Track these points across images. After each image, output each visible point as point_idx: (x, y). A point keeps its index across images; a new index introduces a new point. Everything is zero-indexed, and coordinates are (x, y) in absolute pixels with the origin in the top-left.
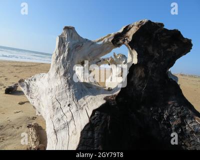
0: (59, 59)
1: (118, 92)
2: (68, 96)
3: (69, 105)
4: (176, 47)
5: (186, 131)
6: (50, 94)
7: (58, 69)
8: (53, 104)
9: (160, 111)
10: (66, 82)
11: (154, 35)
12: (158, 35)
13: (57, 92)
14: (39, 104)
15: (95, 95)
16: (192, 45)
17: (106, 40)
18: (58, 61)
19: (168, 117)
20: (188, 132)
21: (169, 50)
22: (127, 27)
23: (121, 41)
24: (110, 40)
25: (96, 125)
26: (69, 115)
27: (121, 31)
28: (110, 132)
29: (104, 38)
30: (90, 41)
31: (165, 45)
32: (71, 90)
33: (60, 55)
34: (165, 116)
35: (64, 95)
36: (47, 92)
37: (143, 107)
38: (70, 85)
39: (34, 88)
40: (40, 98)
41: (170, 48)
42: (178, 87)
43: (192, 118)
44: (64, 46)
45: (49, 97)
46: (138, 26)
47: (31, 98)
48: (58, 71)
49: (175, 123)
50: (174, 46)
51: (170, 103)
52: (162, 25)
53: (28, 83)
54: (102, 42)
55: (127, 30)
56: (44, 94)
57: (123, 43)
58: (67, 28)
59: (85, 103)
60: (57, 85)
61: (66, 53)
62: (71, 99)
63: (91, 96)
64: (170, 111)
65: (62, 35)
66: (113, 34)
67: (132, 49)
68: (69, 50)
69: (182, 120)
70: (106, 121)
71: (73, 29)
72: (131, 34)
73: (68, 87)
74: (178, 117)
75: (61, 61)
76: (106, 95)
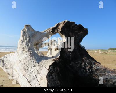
0: (23, 42)
1: (59, 56)
2: (32, 62)
3: (34, 66)
4: (82, 33)
5: (93, 70)
6: (20, 63)
7: (24, 48)
8: (24, 68)
9: (80, 63)
10: (30, 54)
11: (71, 27)
12: (73, 27)
13: (25, 61)
14: (13, 71)
15: (47, 60)
16: (88, 31)
17: (48, 31)
18: (23, 44)
19: (84, 65)
20: (94, 71)
21: (79, 34)
22: (58, 24)
23: (56, 31)
24: (51, 31)
25: (53, 73)
26: (35, 71)
27: (55, 26)
28: (60, 75)
29: (47, 30)
30: (40, 32)
31: (77, 32)
32: (34, 58)
33: (24, 40)
34: (83, 65)
35: (30, 62)
36: (18, 62)
37: (72, 62)
38: (32, 56)
39: (7, 62)
40: (13, 67)
41: (79, 33)
42: (85, 51)
43: (95, 64)
44: (26, 35)
45: (20, 65)
46: (64, 23)
47: (6, 68)
48: (24, 49)
49: (88, 67)
50: (81, 32)
51: (84, 58)
52: (74, 23)
53: (3, 60)
54: (46, 32)
55: (58, 25)
56: (16, 64)
57: (58, 32)
58: (27, 26)
59: (43, 64)
60: (24, 57)
61: (28, 39)
62: (35, 63)
63: (45, 61)
64: (85, 62)
65: (24, 29)
66: (51, 28)
67: (62, 34)
68: (29, 37)
69: (91, 66)
70: (57, 70)
71: (30, 26)
72: (60, 27)
73: (31, 57)
74: (89, 65)
75: (25, 44)
76: (53, 59)
